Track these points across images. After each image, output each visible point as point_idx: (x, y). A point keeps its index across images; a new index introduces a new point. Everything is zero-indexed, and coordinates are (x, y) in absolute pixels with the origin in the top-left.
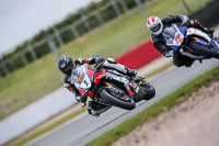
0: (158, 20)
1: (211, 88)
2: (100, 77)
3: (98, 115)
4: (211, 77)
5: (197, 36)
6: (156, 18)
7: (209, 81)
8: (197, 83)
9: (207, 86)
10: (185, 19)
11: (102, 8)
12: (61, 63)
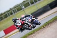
0: (24, 16)
1: (32, 35)
2: (23, 22)
3: (22, 32)
4: (32, 33)
5: (34, 19)
6: (24, 15)
7: (32, 34)
8: (29, 34)
9: (31, 35)
10: (31, 15)
11: (4, 15)
12: (13, 20)
